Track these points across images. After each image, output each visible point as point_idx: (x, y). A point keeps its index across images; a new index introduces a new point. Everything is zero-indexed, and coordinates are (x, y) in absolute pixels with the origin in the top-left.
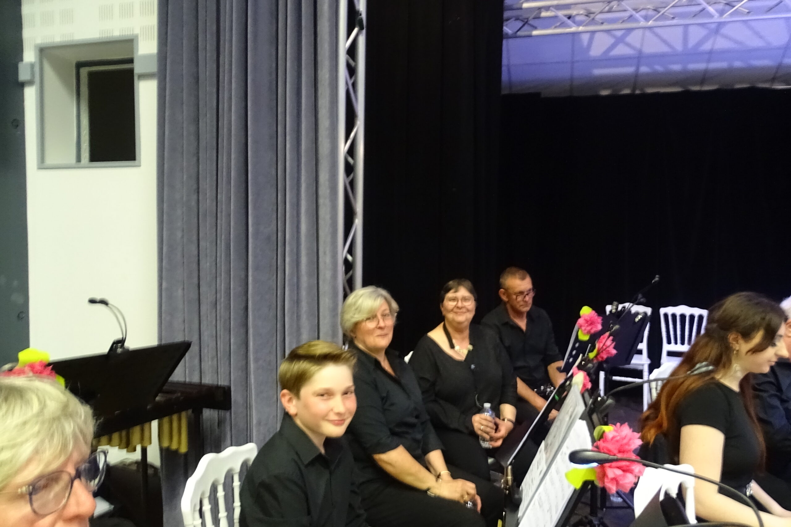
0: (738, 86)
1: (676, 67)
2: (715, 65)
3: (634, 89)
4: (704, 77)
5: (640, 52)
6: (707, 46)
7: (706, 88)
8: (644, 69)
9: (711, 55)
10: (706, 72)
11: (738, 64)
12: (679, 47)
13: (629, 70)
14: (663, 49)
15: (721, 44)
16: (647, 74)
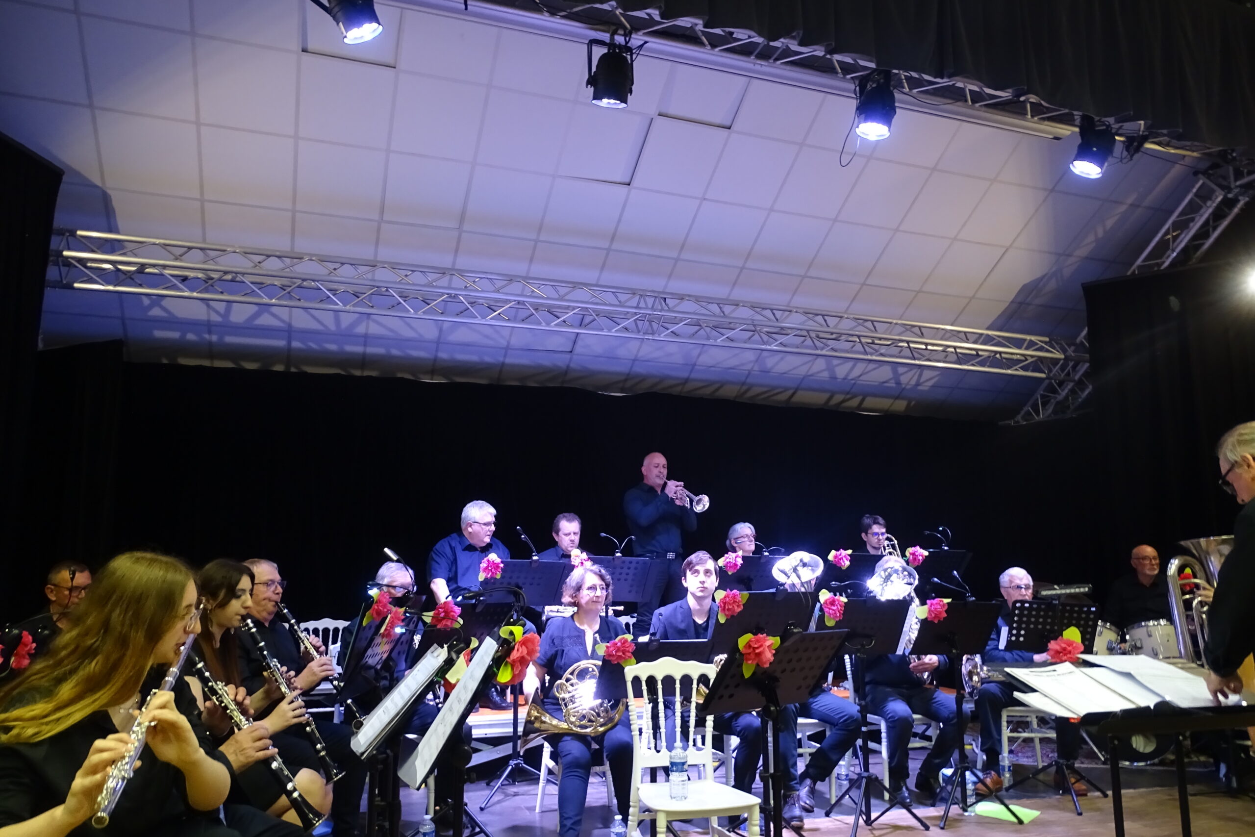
0: (399, 375)
1: (332, 347)
2: (371, 350)
3: (288, 365)
4: (364, 361)
5: (290, 325)
6: (361, 329)
7: (367, 373)
8: (296, 344)
9: (366, 339)
10: (364, 355)
11: (395, 352)
12: (333, 327)
13: (281, 343)
14: (313, 325)
15: (374, 329)
16: (299, 350)
